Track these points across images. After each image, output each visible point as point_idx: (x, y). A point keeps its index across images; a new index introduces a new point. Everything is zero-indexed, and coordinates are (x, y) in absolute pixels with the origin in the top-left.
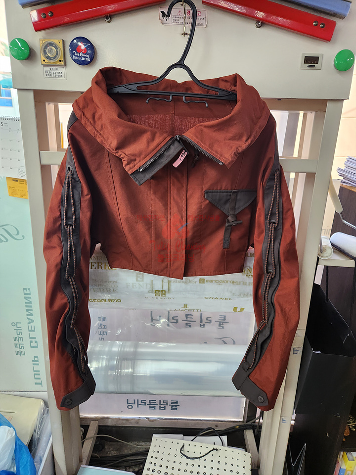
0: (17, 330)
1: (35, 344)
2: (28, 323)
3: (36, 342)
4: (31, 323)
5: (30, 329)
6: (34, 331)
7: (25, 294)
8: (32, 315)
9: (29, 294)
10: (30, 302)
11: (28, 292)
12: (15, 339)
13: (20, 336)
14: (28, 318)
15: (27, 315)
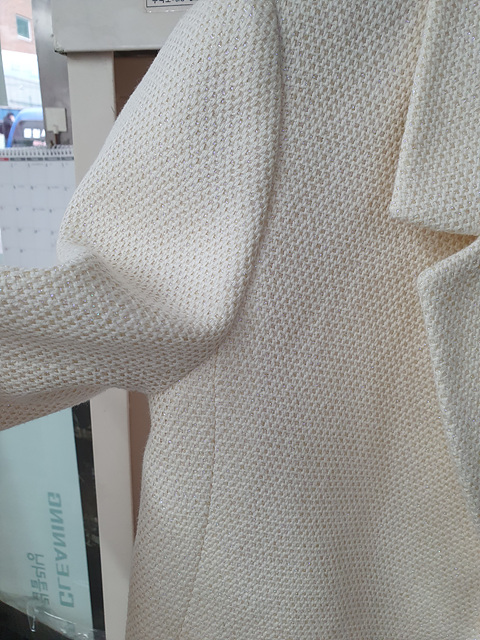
0: (37, 568)
1: (69, 600)
2: (57, 559)
3: (70, 595)
4: (61, 558)
5: (60, 570)
6: (67, 574)
7: (51, 504)
8: (63, 545)
9: (59, 505)
10: (61, 521)
11: (56, 500)
12: (34, 584)
13: (42, 580)
14: (56, 550)
15: (55, 544)
